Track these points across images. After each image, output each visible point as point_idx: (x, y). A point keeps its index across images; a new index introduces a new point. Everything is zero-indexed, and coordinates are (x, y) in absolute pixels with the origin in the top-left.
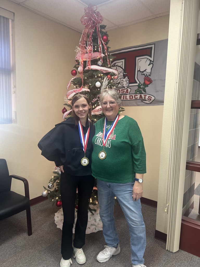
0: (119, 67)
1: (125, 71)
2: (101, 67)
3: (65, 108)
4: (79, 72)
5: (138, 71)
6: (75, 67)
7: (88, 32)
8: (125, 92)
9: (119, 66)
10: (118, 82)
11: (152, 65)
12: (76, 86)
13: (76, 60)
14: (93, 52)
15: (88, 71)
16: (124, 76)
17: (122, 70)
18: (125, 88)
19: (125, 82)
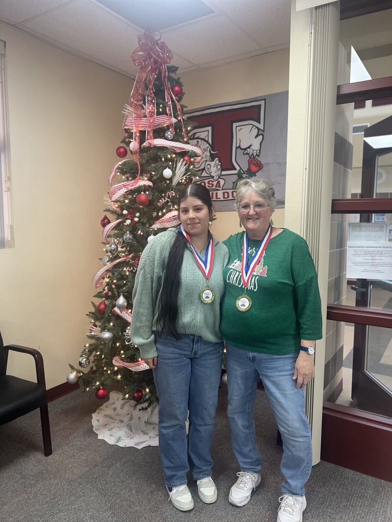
0: (203, 141)
1: (213, 147)
2: (171, 142)
3: (106, 218)
4: (131, 151)
5: (237, 148)
6: (124, 141)
7: (146, 80)
8: (215, 185)
9: (201, 139)
10: (200, 168)
11: (261, 136)
12: (126, 176)
13: (125, 129)
14: (157, 115)
15: (149, 148)
16: (213, 157)
17: (207, 145)
18: (215, 178)
19: (214, 168)
